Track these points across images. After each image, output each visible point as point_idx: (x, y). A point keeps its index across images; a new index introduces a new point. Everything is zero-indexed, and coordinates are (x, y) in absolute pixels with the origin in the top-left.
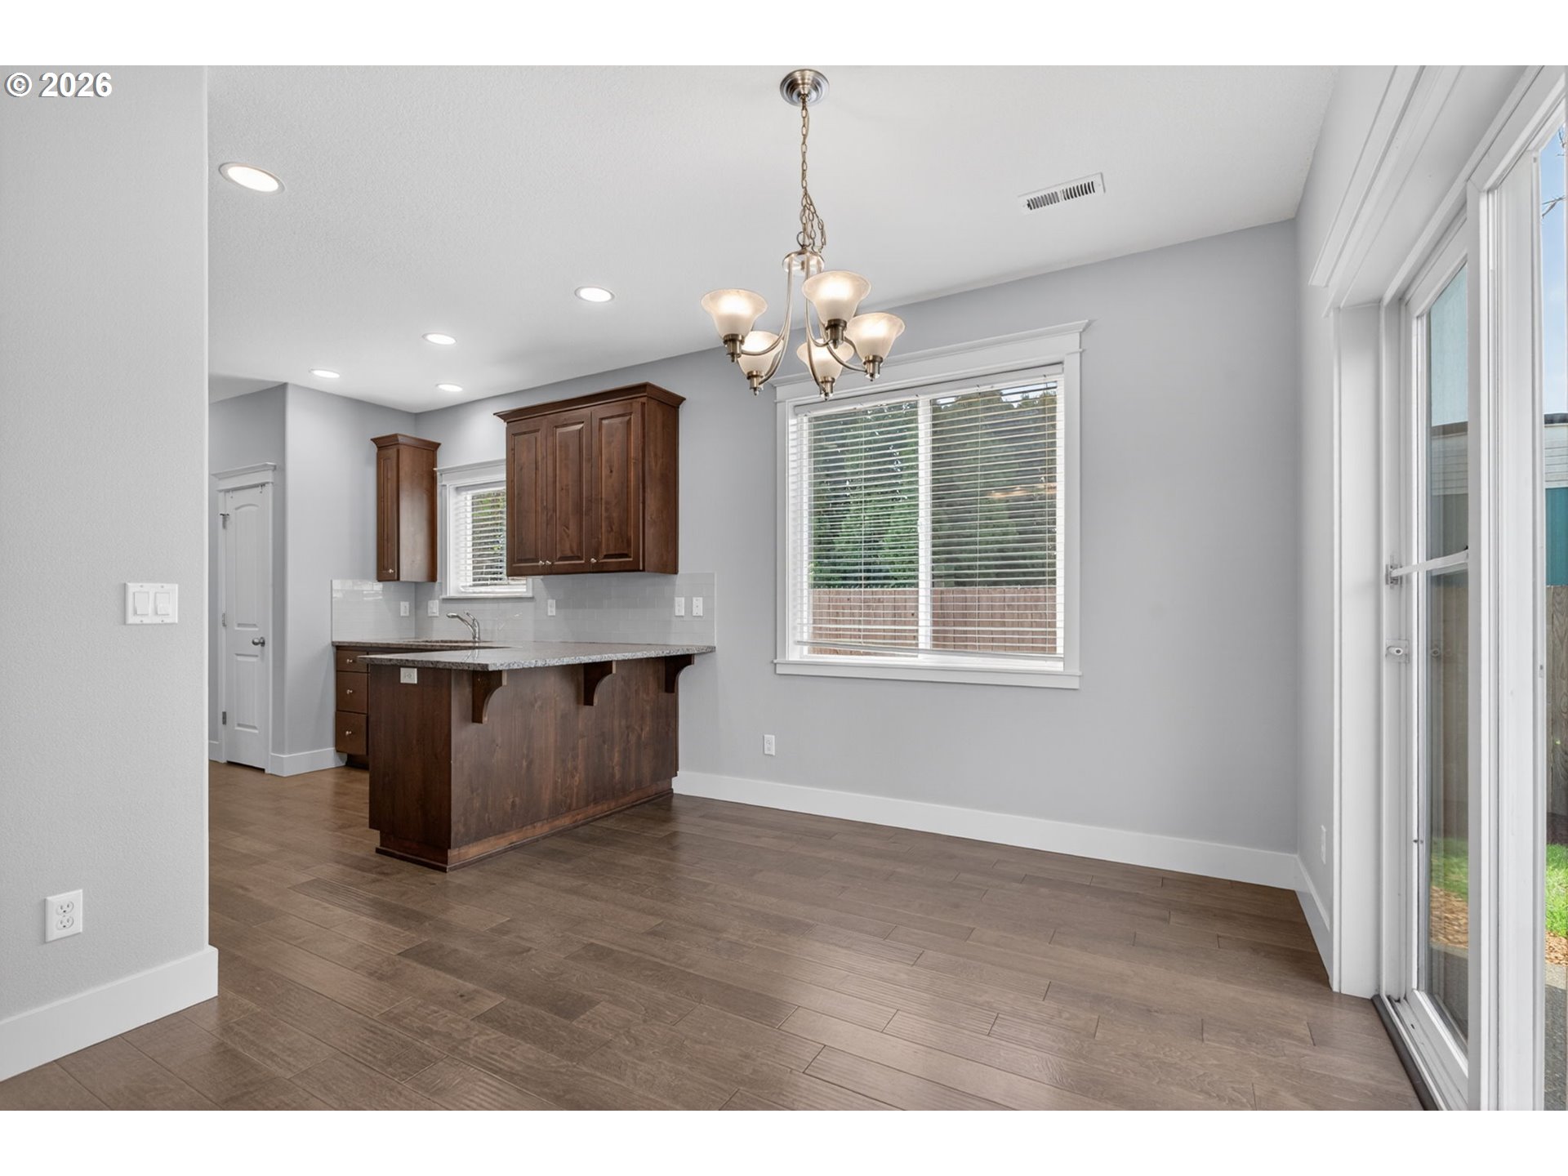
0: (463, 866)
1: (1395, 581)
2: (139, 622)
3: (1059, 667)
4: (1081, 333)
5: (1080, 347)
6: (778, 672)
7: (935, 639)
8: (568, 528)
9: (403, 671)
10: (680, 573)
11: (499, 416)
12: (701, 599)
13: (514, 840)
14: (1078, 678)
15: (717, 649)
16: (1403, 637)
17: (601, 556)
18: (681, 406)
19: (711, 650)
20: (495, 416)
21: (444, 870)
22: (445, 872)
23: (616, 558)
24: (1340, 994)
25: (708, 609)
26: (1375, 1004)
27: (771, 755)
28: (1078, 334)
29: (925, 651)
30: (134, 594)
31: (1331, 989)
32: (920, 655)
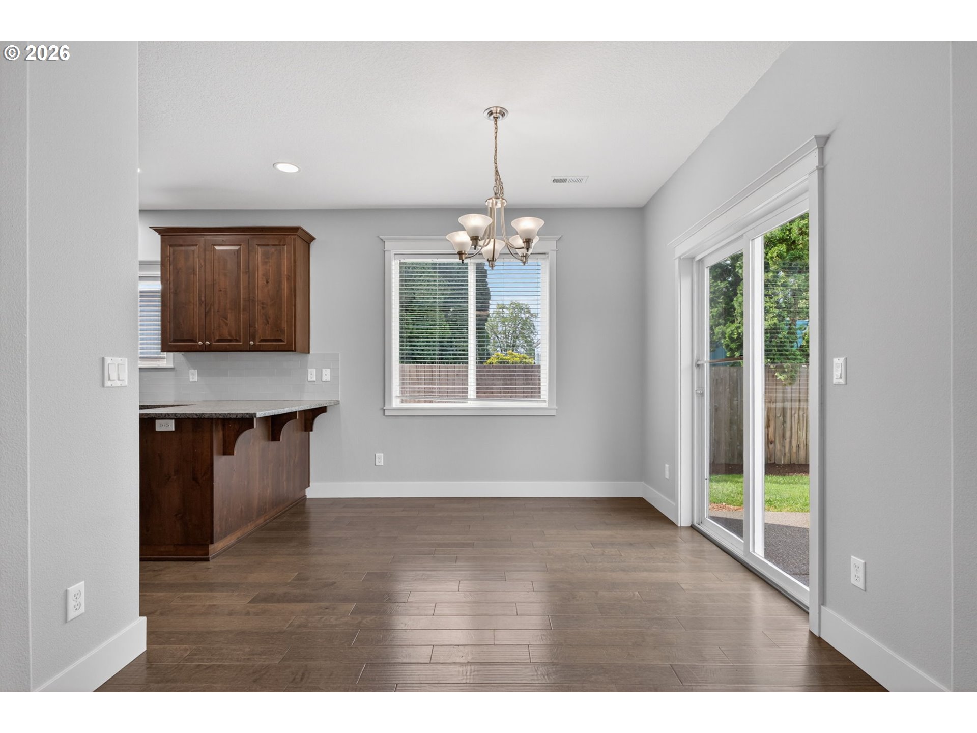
0: (217, 555)
1: (698, 366)
2: (119, 385)
3: (545, 405)
4: (557, 241)
5: (557, 248)
6: (386, 415)
7: (478, 393)
8: (227, 319)
9: (158, 422)
10: (311, 353)
11: (154, 230)
12: (329, 370)
13: (239, 535)
14: (555, 410)
15: (341, 402)
16: (701, 388)
17: (257, 340)
18: (312, 243)
19: (337, 403)
20: (151, 229)
21: (207, 560)
22: (209, 561)
23: (276, 342)
24: (681, 527)
25: (334, 376)
26: (693, 527)
27: (382, 466)
28: (555, 242)
29: (471, 399)
30: (109, 364)
31: (677, 526)
32: (469, 402)
